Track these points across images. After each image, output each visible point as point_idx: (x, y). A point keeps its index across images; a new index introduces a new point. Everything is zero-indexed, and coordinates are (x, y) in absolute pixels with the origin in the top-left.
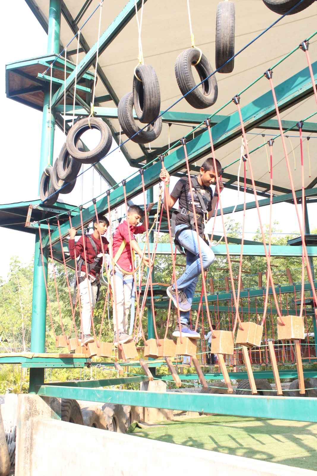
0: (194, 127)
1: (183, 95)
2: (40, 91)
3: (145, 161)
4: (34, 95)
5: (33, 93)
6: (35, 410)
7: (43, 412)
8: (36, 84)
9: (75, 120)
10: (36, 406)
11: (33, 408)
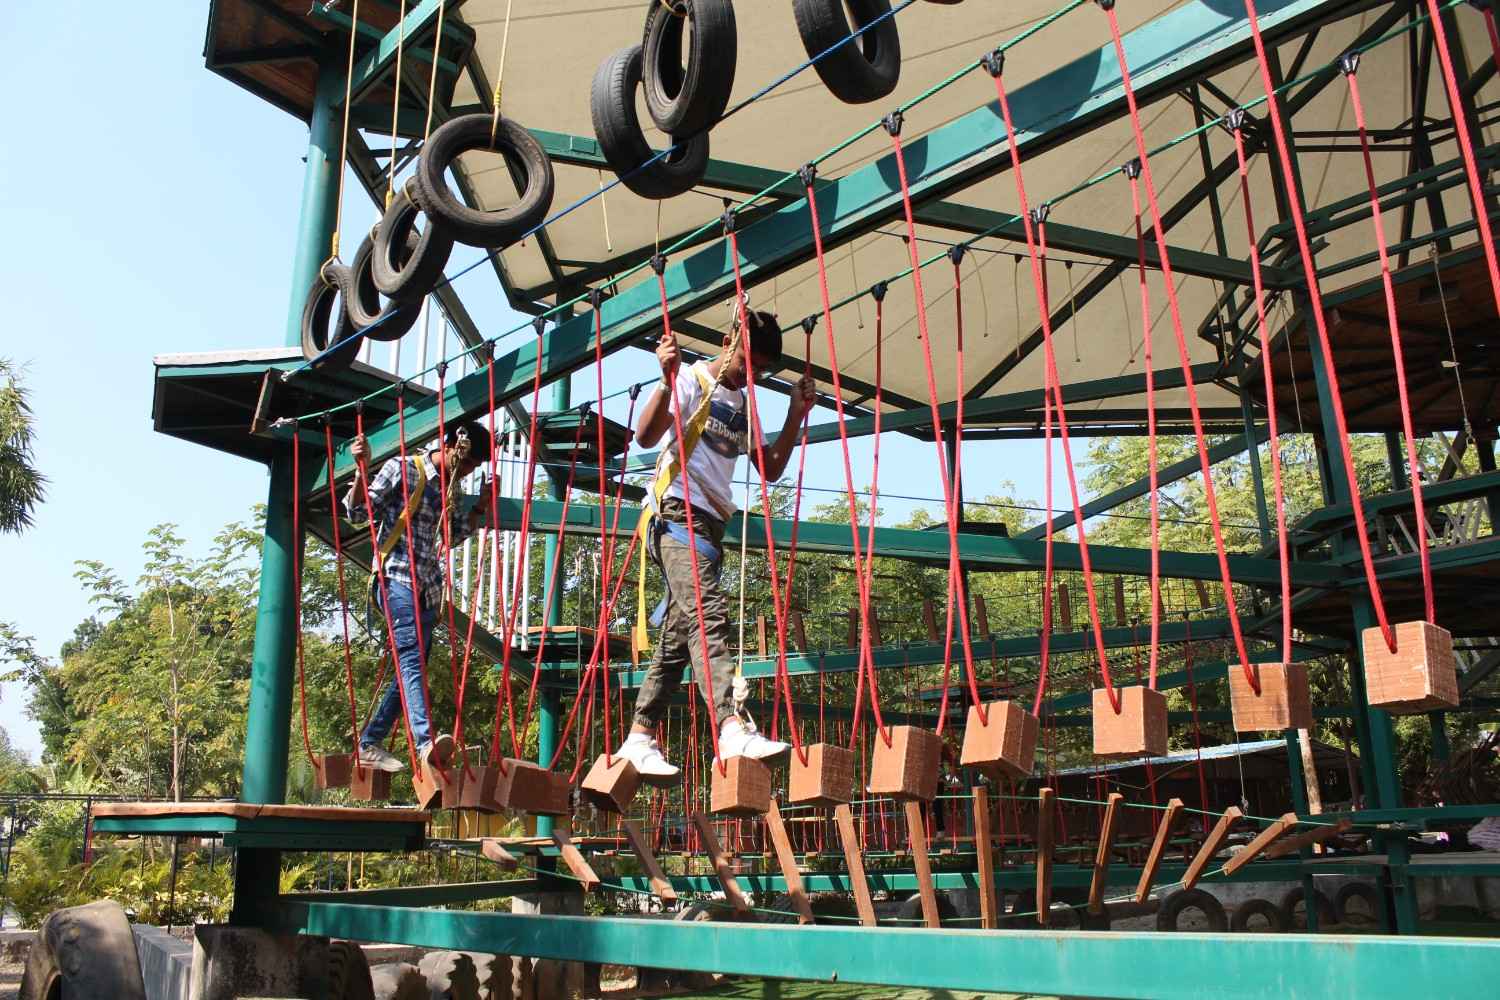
0: (727, 202)
1: (811, 58)
2: (307, 59)
3: (552, 298)
4: (285, 69)
5: (281, 62)
6: (252, 972)
7: (274, 979)
8: (298, 37)
9: (397, 150)
10: (254, 962)
11: (246, 969)
